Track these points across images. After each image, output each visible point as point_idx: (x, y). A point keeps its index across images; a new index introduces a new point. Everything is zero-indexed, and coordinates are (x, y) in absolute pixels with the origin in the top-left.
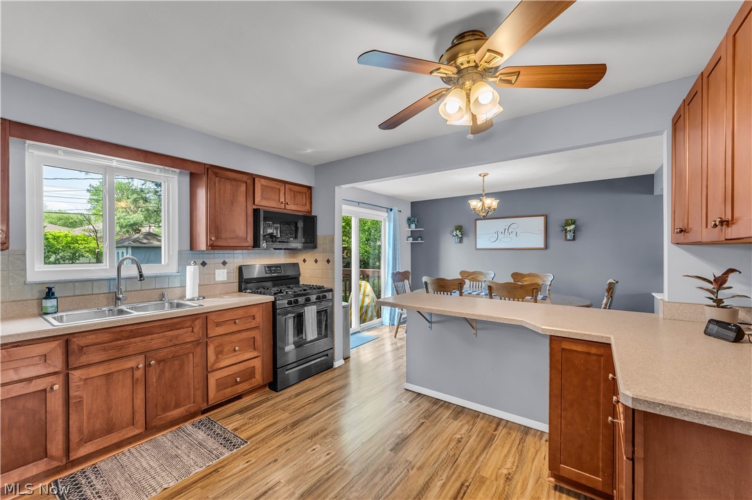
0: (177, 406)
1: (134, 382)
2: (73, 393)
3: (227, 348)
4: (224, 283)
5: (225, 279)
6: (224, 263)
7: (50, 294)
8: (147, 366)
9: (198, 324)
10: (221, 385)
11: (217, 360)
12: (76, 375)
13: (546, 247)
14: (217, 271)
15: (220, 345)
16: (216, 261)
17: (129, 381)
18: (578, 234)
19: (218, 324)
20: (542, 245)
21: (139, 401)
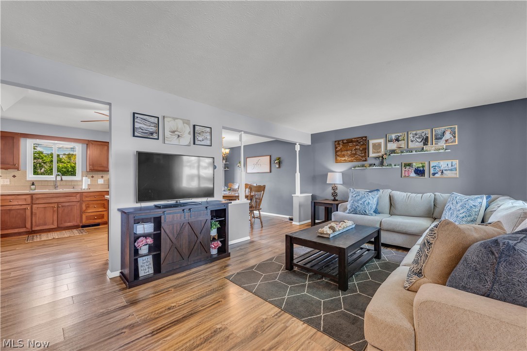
0: (69, 222)
1: (54, 211)
2: (33, 211)
3: (91, 206)
4: (102, 184)
5: (103, 183)
6: (102, 177)
7: (33, 184)
8: (58, 207)
9: (78, 196)
10: (88, 218)
11: (86, 209)
12: (34, 206)
13: (271, 172)
14: (99, 180)
15: (88, 204)
16: (99, 176)
17: (52, 211)
18: (281, 165)
19: (86, 197)
20: (269, 171)
21: (55, 218)
